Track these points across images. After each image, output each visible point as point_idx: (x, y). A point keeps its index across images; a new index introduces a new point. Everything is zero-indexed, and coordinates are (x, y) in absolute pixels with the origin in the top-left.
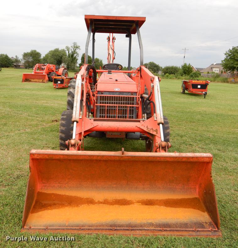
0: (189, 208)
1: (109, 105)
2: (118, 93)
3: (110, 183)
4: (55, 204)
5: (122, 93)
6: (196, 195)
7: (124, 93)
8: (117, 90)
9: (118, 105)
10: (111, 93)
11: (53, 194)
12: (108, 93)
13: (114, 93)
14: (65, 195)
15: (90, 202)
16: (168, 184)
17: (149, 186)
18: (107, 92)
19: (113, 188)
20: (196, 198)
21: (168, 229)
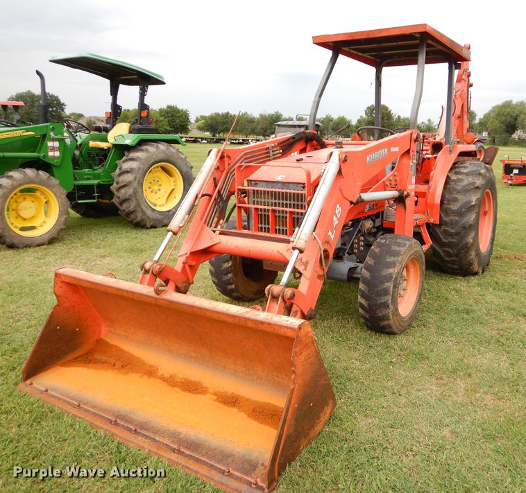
1: (263, 207)
2: (280, 185)
4: (105, 362)
5: (287, 185)
7: (290, 185)
8: (280, 178)
9: (270, 208)
10: (269, 184)
11: (116, 346)
12: (264, 183)
13: (275, 184)
14: (128, 352)
15: (151, 372)
16: (275, 374)
17: (244, 369)
18: (262, 183)
21: (188, 452)
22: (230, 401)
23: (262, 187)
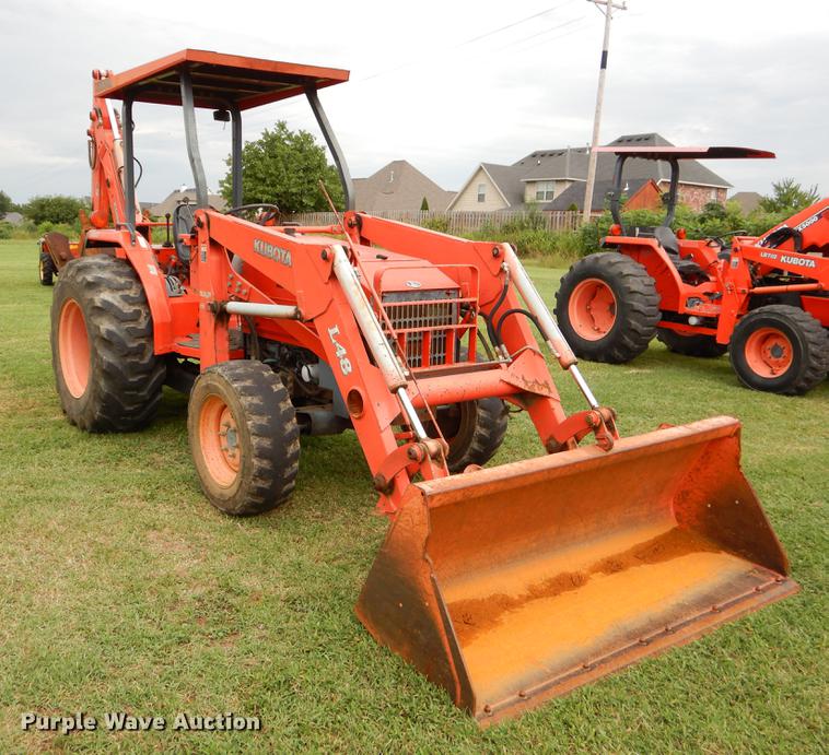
0: (686, 553)
1: (413, 330)
2: (417, 295)
3: (526, 541)
6: (673, 524)
7: (432, 293)
8: (414, 285)
12: (394, 295)
19: (531, 552)
20: (675, 529)
22: (613, 566)
23: (391, 301)
